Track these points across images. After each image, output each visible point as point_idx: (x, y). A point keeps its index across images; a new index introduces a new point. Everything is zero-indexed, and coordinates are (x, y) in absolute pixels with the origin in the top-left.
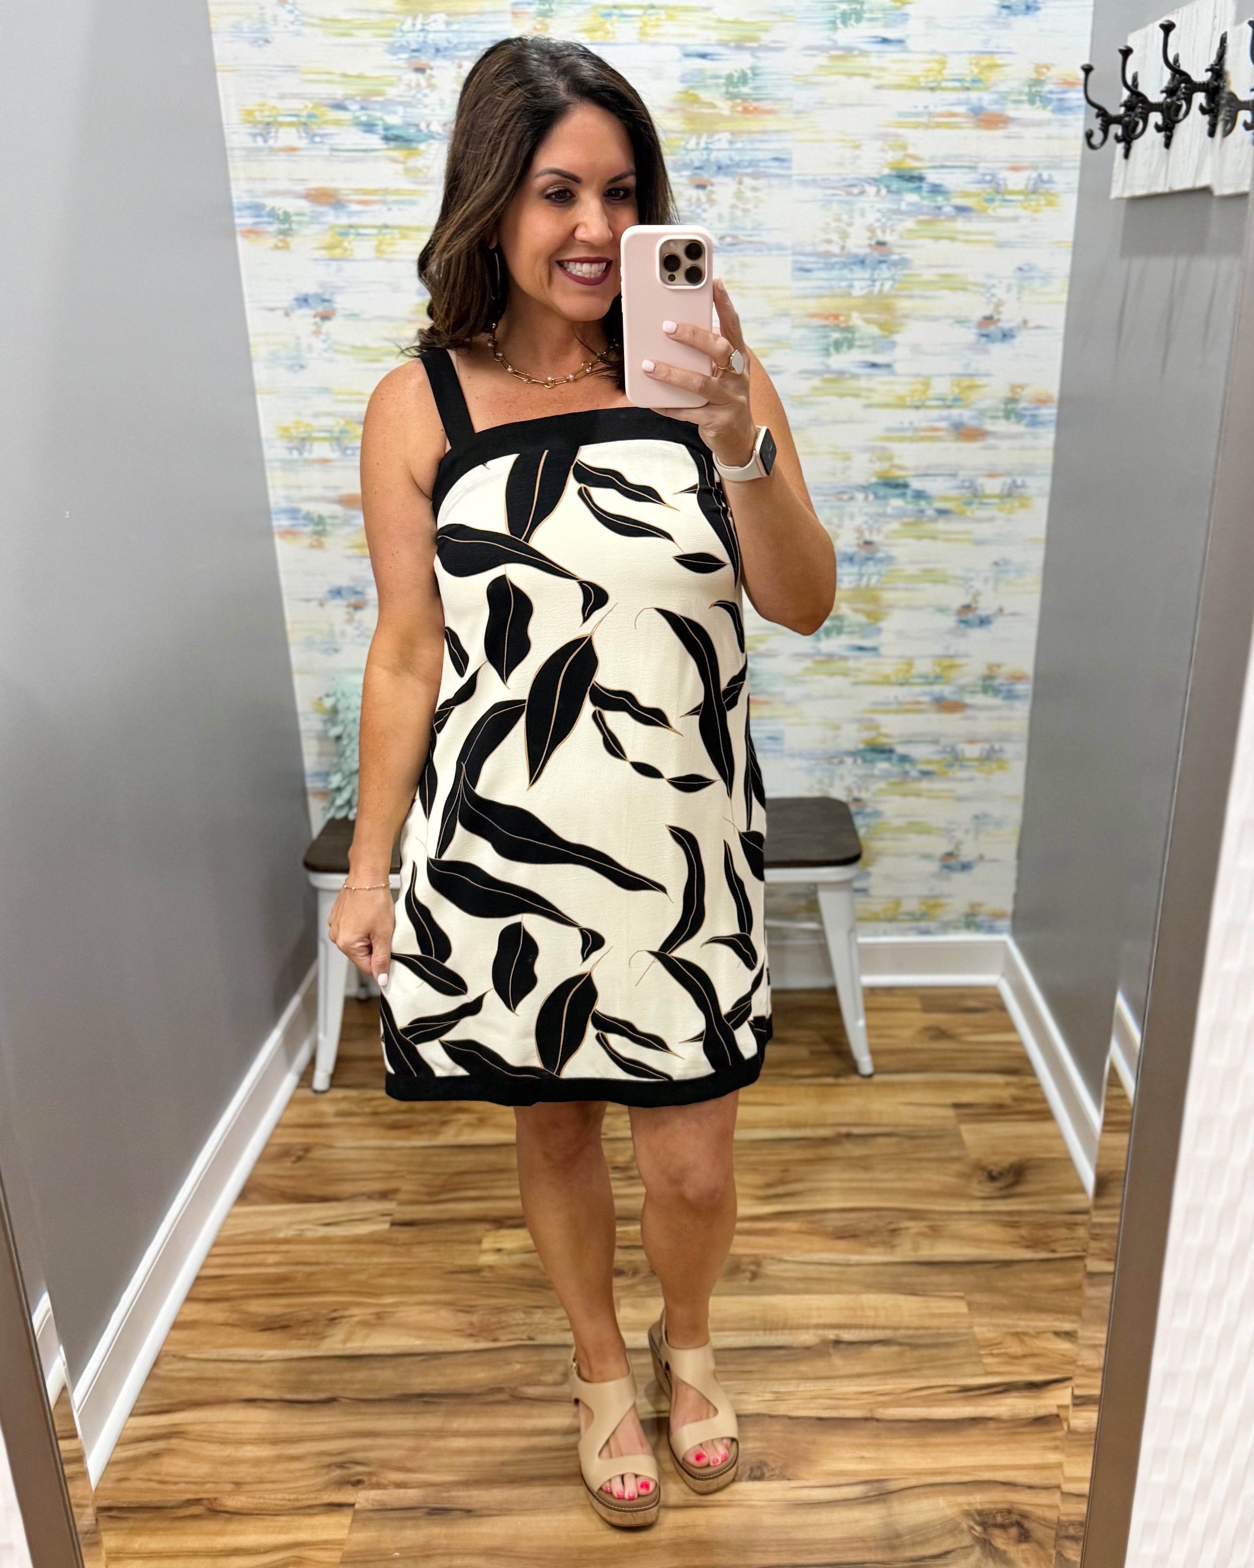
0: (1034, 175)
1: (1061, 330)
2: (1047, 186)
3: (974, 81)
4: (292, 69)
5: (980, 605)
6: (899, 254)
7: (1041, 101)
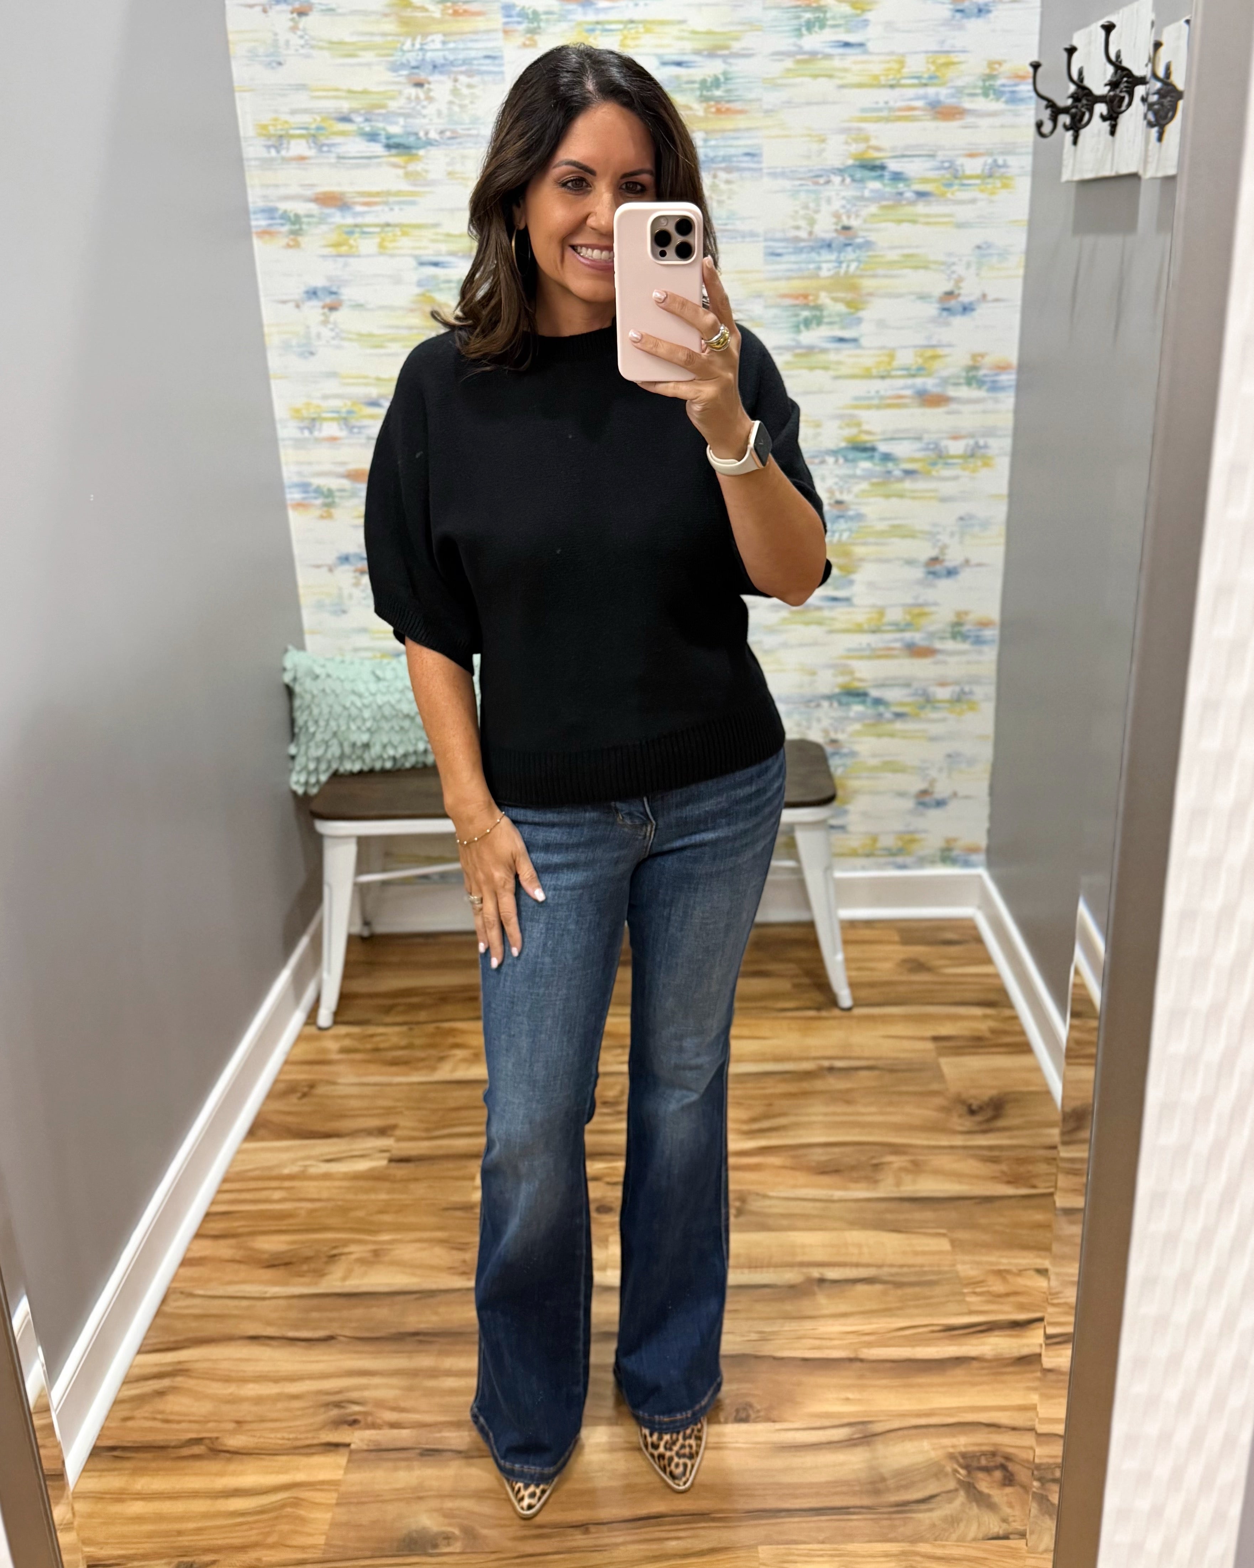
0: (990, 160)
1: (1019, 302)
2: (1003, 170)
3: (931, 78)
4: (302, 87)
5: (947, 557)
6: (863, 237)
7: (995, 94)
